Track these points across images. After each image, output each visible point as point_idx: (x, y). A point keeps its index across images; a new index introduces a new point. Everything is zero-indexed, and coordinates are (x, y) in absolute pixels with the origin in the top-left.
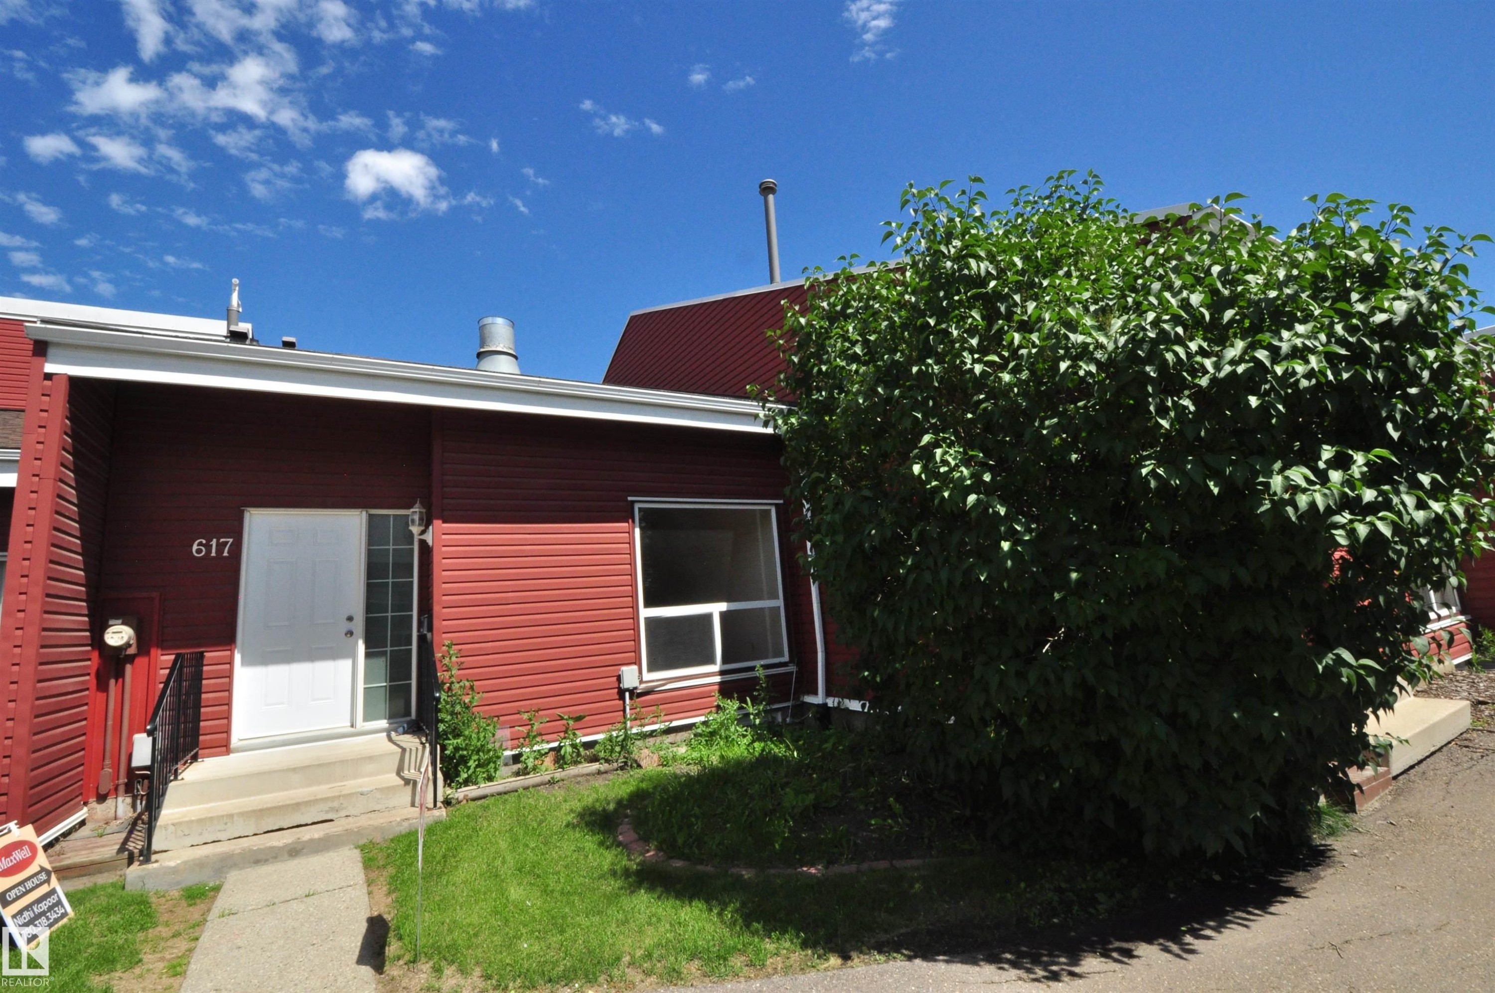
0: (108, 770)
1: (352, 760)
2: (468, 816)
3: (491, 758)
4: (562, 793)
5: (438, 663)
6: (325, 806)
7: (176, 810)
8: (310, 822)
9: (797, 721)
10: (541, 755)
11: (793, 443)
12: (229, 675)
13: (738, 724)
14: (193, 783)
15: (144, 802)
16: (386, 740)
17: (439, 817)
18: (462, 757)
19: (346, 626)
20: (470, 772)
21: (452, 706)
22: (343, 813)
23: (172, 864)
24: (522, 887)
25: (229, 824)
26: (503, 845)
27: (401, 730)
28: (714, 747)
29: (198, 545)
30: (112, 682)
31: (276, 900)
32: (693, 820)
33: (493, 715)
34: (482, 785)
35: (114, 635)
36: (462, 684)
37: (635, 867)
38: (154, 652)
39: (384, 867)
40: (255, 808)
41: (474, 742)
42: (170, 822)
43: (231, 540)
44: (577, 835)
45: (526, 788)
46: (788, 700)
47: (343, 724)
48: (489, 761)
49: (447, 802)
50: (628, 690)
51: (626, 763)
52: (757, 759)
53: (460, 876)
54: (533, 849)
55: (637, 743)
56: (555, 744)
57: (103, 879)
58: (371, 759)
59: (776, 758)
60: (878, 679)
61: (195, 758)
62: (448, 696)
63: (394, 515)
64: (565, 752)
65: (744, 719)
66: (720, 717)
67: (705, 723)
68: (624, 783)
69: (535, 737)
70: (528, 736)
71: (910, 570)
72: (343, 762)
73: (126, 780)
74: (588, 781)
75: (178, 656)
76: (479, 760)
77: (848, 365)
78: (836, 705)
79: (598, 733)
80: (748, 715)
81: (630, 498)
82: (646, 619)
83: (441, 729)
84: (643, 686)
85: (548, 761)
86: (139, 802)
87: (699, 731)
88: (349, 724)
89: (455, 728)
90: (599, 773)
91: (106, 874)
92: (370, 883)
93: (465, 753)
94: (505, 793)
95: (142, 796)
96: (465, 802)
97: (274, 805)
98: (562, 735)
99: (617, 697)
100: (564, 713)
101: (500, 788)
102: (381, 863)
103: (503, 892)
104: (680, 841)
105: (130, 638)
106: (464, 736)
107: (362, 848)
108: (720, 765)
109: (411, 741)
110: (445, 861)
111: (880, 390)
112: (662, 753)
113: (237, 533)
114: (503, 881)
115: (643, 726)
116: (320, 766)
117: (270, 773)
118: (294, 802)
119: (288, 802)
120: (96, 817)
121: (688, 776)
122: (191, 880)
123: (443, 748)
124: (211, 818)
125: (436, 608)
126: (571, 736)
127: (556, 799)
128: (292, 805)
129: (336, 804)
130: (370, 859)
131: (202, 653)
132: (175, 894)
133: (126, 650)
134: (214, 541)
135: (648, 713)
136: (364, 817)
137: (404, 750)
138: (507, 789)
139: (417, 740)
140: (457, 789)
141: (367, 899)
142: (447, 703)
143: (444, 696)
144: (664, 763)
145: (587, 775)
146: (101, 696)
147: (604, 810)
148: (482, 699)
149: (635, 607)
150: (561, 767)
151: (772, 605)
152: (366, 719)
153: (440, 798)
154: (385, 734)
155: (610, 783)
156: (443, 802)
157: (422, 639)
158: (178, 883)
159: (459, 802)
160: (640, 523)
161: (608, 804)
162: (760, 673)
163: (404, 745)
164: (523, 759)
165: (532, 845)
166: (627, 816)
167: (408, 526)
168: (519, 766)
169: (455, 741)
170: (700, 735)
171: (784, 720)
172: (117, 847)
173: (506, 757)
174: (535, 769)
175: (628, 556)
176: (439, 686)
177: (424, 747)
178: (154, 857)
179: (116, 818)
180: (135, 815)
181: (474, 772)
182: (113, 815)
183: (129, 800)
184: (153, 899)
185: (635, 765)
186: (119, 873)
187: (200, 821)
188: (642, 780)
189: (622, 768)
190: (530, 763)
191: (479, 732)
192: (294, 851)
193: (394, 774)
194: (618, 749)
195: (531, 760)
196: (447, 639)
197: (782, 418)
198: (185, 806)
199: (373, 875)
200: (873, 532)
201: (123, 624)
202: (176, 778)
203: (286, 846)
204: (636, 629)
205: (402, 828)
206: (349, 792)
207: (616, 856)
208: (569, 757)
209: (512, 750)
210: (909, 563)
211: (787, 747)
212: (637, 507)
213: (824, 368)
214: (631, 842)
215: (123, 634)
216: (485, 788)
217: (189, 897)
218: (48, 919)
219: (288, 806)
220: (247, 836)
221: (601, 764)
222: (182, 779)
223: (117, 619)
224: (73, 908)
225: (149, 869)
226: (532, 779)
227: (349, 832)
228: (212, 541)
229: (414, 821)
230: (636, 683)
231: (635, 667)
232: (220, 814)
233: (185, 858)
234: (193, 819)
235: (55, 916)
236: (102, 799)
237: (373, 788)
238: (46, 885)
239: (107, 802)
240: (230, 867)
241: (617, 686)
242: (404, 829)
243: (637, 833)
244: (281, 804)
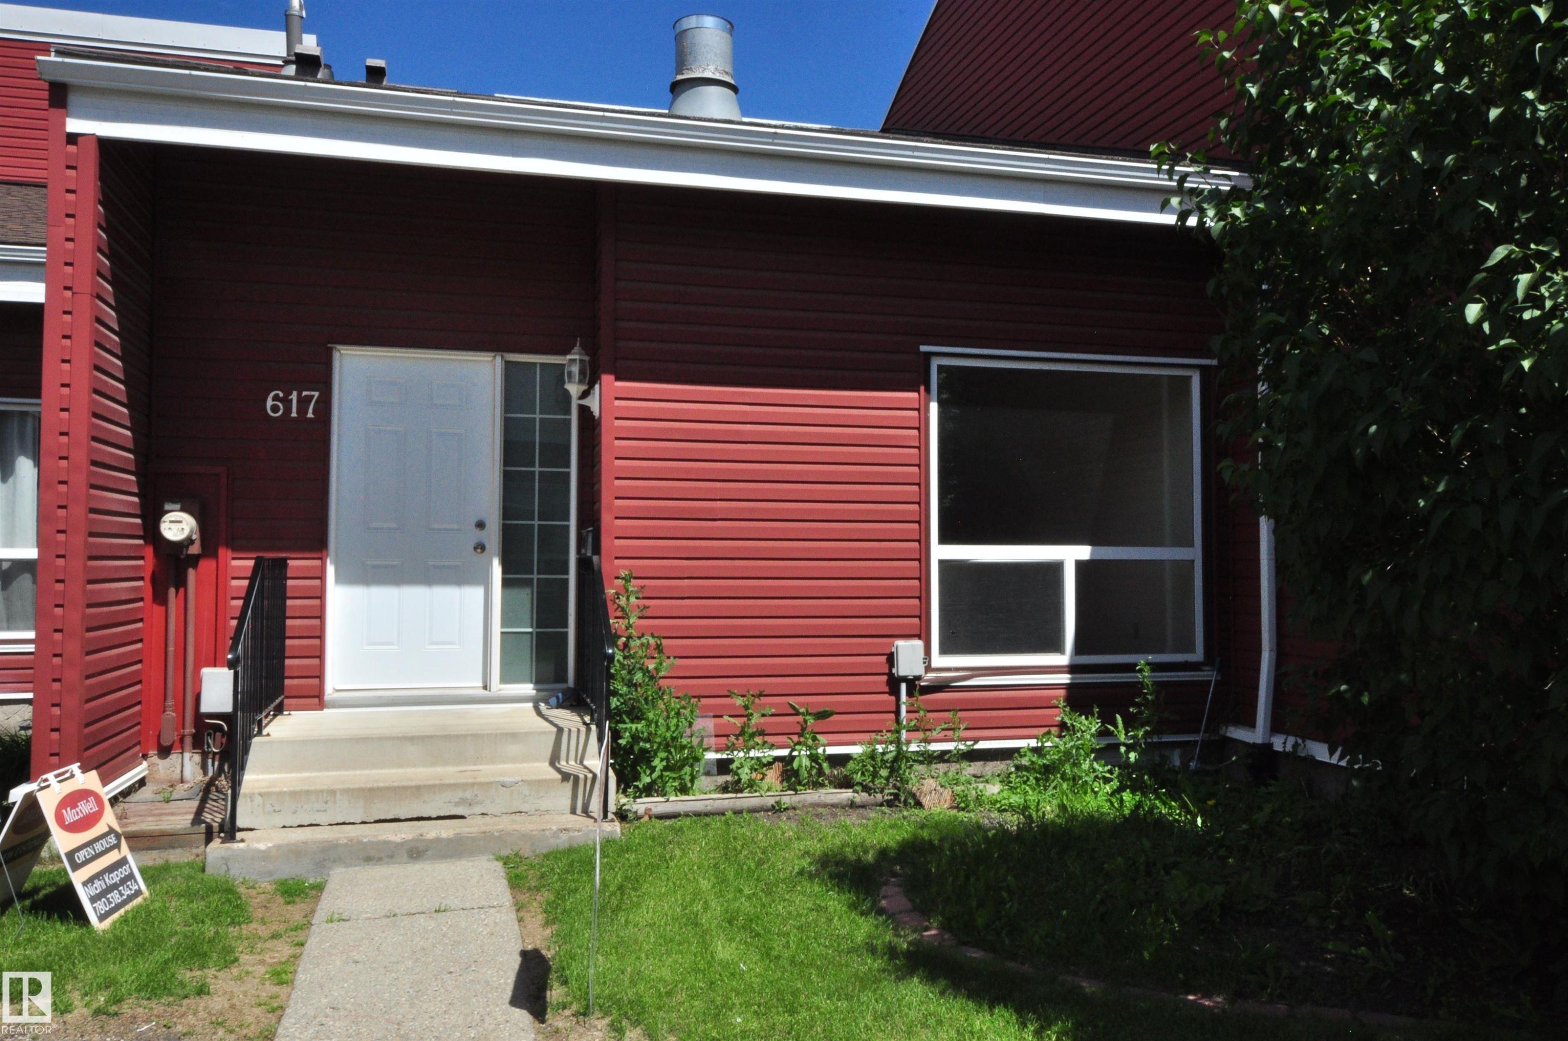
0: (171, 714)
1: (489, 735)
2: (653, 838)
3: (687, 758)
4: (794, 825)
5: (609, 604)
6: (454, 796)
7: (261, 777)
8: (434, 816)
9: (1209, 768)
10: (762, 765)
11: (1238, 252)
12: (320, 596)
13: (1095, 759)
14: (282, 742)
15: (216, 763)
16: (533, 713)
17: (611, 833)
18: (643, 751)
19: (476, 536)
20: (655, 776)
21: (630, 672)
22: (478, 809)
23: (262, 846)
24: (734, 945)
25: (330, 804)
26: (705, 884)
27: (553, 701)
28: (1050, 791)
29: (274, 400)
30: (172, 591)
31: (398, 911)
32: (1005, 894)
33: (690, 694)
34: (672, 798)
35: (173, 526)
36: (644, 640)
37: (905, 946)
38: (222, 552)
39: (538, 889)
40: (362, 785)
41: (662, 730)
42: (257, 791)
43: (316, 394)
44: (817, 888)
45: (738, 812)
46: (1196, 731)
47: (472, 683)
48: (684, 763)
49: (622, 815)
50: (904, 679)
51: (896, 796)
52: (1126, 819)
53: (644, 915)
54: (749, 898)
55: (919, 768)
56: (784, 752)
57: (176, 856)
58: (514, 736)
59: (1161, 824)
60: (1365, 699)
61: (279, 710)
62: (625, 658)
63: (541, 364)
64: (800, 766)
65: (1108, 753)
66: (1065, 744)
67: (1036, 750)
68: (891, 827)
69: (752, 736)
70: (742, 733)
71: (1440, 501)
72: (476, 737)
73: (194, 731)
74: (834, 815)
75: (259, 561)
76: (667, 759)
77: (1359, 101)
78: (1289, 748)
79: (853, 743)
80: (1117, 746)
81: (924, 348)
82: (942, 563)
83: (613, 706)
84: (931, 675)
85: (772, 776)
86: (210, 761)
87: (1025, 761)
88: (481, 685)
89: (633, 707)
90: (852, 805)
91: (179, 851)
92: (519, 907)
93: (648, 746)
94: (707, 814)
95: (215, 754)
96: (646, 818)
97: (387, 785)
98: (795, 738)
99: (887, 689)
100: (802, 705)
101: (699, 806)
102: (533, 884)
103: (705, 946)
104: (980, 921)
105: (191, 531)
106: (646, 719)
107: (506, 861)
108: (1058, 821)
109: (568, 719)
110: (622, 894)
111: (1415, 154)
112: (958, 789)
113: (324, 382)
114: (705, 932)
115: (927, 741)
116: (448, 738)
117: (381, 739)
118: (413, 784)
119: (405, 784)
120: (157, 777)
121: (1002, 831)
122: (287, 871)
123: (616, 735)
124: (308, 792)
125: (606, 519)
126: (810, 742)
127: (783, 833)
128: (411, 787)
129: (468, 795)
130: (517, 876)
131: (285, 559)
132: (270, 888)
133: (187, 547)
134: (295, 393)
135: (938, 721)
136: (506, 819)
137: (560, 730)
138: (709, 808)
139: (578, 719)
140: (635, 798)
141: (516, 927)
142: (623, 666)
143: (619, 656)
144: (961, 804)
145: (834, 806)
146: (158, 610)
147: (859, 860)
148: (672, 667)
149: (924, 541)
150: (792, 788)
151: (1178, 557)
152: (504, 679)
153: (612, 808)
154: (530, 705)
155: (870, 823)
156: (616, 814)
157: (584, 564)
158: (270, 874)
159: (638, 818)
160: (939, 393)
161: (866, 852)
162: (1146, 677)
163: (561, 723)
164: (733, 766)
165: (747, 891)
166: (895, 875)
167: (564, 383)
168: (729, 778)
169: (634, 726)
170: (1026, 769)
171: (1185, 764)
172: (191, 817)
173: (708, 762)
174: (751, 784)
175: (916, 451)
176: (613, 639)
177: (589, 730)
178: (239, 835)
179: (182, 781)
180: (207, 779)
181: (661, 777)
182: (179, 777)
183: (197, 758)
184: (242, 890)
185: (911, 801)
186: (195, 851)
187: (294, 795)
188: (923, 826)
189: (890, 804)
190: (745, 773)
191: (668, 717)
192: (416, 852)
193: (547, 764)
194: (884, 773)
195: (746, 770)
196: (623, 567)
197: (1216, 206)
198: (273, 773)
199: (524, 898)
200: (1373, 429)
201: (182, 510)
202: (260, 733)
203: (405, 842)
204: (924, 578)
205: (558, 841)
206: (487, 780)
207: (877, 927)
208: (806, 775)
209: (717, 751)
210: (1441, 488)
211: (1184, 806)
212: (935, 363)
213: (1310, 106)
214: (900, 912)
215: (183, 525)
216: (675, 803)
217: (286, 892)
218: (121, 895)
219: (405, 788)
220: (353, 824)
221: (857, 792)
222: (268, 735)
223: (174, 502)
224: (148, 886)
225: (233, 850)
226: (746, 800)
227: (487, 836)
228: (291, 394)
229: (576, 834)
230: (919, 670)
231: (919, 643)
232: (318, 787)
233: (278, 841)
234: (285, 789)
235: (129, 892)
236: (164, 752)
237: (518, 778)
238: (116, 851)
239: (171, 757)
240: (335, 861)
241: (887, 671)
242: (563, 841)
243: (910, 900)
244: (396, 784)
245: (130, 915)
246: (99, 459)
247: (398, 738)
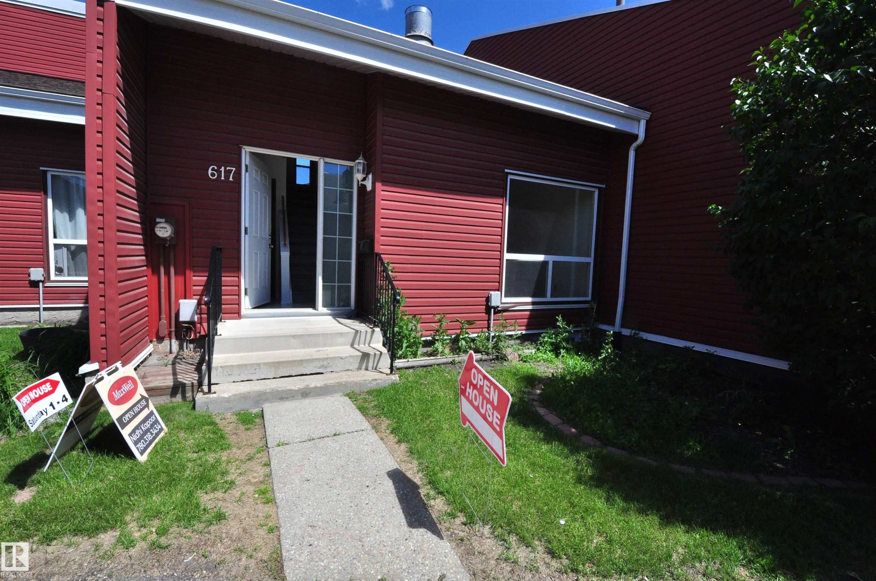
0: (163, 321)
2: (415, 382)
6: (318, 364)
7: (222, 356)
8: (310, 373)
14: (227, 338)
17: (395, 379)
20: (403, 350)
22: (329, 370)
23: (226, 395)
25: (257, 370)
29: (212, 170)
30: (162, 262)
31: (313, 436)
34: (410, 360)
35: (161, 229)
38: (188, 244)
40: (274, 361)
42: (219, 365)
43: (234, 169)
45: (437, 365)
50: (493, 307)
51: (498, 356)
63: (341, 165)
70: (438, 330)
72: (324, 335)
73: (176, 329)
76: (408, 343)
78: (630, 334)
81: (506, 170)
82: (507, 260)
84: (502, 306)
85: (447, 348)
86: (185, 343)
92: (376, 429)
94: (425, 367)
97: (286, 360)
99: (485, 311)
101: (421, 363)
105: (171, 234)
107: (350, 397)
112: (519, 352)
113: (238, 164)
116: (311, 335)
118: (299, 359)
119: (296, 359)
120: (158, 351)
122: (239, 407)
124: (246, 365)
125: (377, 236)
126: (464, 334)
128: (298, 361)
129: (325, 363)
130: (361, 407)
132: (233, 418)
133: (169, 240)
134: (223, 168)
136: (345, 374)
138: (426, 364)
144: (524, 359)
149: (501, 251)
150: (459, 354)
151: (583, 261)
158: (231, 408)
167: (353, 174)
168: (429, 349)
174: (443, 353)
177: (373, 331)
178: (213, 388)
179: (172, 353)
181: (406, 350)
182: (169, 350)
183: (178, 342)
184: (218, 421)
185: (504, 358)
187: (239, 366)
189: (496, 359)
190: (440, 348)
192: (305, 393)
199: (373, 422)
201: (166, 222)
202: (215, 333)
203: (300, 390)
204: (501, 267)
206: (333, 356)
208: (464, 348)
212: (510, 177)
215: (167, 230)
216: (412, 362)
217: (244, 422)
218: (152, 434)
219: (295, 361)
220: (269, 379)
221: (483, 355)
222: (220, 335)
223: (161, 218)
224: (167, 426)
225: (210, 398)
226: (439, 359)
227: (340, 385)
228: (221, 168)
229: (380, 381)
230: (499, 304)
231: (499, 293)
232: (251, 362)
233: (234, 392)
234: (234, 364)
235: (156, 431)
236: (160, 339)
237: (348, 355)
238: (147, 408)
239: (164, 341)
240: (265, 401)
241: (485, 304)
242: (373, 385)
243: (560, 418)
244: (290, 359)
245: (159, 446)
246: (121, 190)
247: (287, 336)
